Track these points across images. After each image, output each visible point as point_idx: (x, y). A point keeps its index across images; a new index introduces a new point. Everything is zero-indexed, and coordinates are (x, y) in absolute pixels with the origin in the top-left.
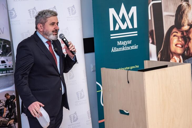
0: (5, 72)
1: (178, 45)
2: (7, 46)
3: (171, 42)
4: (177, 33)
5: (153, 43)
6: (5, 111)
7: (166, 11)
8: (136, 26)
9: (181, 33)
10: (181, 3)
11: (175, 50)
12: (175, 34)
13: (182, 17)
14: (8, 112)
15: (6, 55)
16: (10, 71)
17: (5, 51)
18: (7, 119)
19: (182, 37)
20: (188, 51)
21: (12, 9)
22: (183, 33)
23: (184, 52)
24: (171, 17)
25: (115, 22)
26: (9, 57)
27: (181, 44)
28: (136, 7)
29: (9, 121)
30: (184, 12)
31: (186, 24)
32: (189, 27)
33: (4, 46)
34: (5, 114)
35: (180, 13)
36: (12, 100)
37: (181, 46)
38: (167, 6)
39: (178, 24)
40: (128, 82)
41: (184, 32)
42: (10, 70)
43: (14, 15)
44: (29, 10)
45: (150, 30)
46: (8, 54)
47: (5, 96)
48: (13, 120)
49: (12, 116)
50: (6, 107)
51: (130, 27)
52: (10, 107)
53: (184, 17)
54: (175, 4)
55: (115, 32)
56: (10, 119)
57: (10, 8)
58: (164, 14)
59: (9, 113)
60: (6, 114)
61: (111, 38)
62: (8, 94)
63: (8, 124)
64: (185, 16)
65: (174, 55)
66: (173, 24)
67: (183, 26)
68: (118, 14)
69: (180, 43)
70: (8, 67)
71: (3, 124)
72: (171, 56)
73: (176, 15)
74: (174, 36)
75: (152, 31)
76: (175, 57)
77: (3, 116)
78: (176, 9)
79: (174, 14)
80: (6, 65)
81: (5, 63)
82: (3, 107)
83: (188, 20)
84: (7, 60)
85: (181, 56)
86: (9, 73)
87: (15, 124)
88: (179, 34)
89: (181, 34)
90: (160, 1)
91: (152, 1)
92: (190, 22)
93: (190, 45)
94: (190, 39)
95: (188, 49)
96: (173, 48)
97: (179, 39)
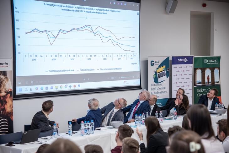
67: (1, 93)
92: (7, 90)
93: (6, 106)
94: (6, 102)
95: (4, 109)
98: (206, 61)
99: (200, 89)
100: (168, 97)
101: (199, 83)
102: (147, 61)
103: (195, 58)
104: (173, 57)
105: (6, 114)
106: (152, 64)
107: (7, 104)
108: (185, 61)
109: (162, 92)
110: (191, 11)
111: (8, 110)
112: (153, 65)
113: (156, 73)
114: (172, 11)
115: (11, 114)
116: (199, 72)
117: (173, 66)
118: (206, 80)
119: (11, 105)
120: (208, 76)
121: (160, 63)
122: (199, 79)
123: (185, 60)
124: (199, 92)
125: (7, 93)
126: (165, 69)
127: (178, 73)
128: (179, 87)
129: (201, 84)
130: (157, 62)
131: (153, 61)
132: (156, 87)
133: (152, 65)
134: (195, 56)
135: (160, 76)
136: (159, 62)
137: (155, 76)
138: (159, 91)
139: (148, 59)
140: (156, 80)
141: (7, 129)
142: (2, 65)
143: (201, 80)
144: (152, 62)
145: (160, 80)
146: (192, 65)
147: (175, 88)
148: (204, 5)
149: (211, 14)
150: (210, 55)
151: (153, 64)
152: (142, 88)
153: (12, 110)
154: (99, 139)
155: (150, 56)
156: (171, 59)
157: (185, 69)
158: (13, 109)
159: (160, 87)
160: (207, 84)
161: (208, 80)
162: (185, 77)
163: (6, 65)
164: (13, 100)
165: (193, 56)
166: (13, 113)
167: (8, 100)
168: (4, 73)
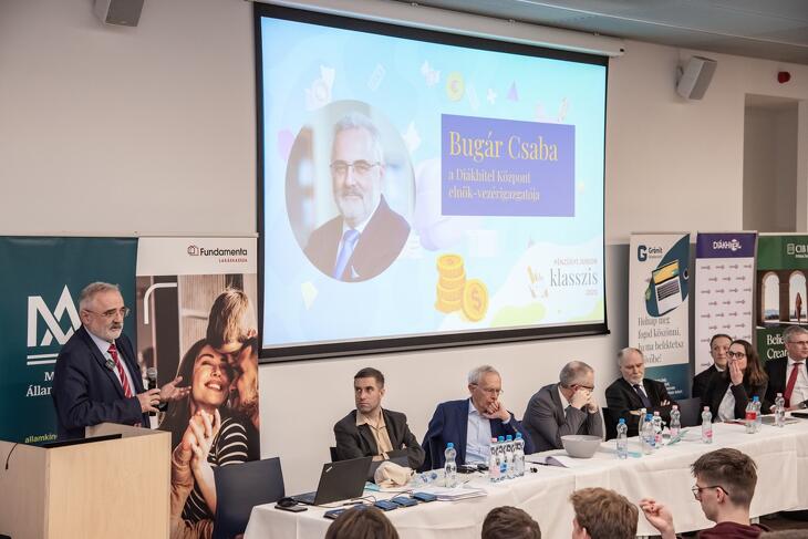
1: (211, 385)
3: (196, 377)
4: (212, 356)
7: (188, 307)
9: (220, 357)
10: (225, 292)
11: (204, 396)
12: (206, 358)
13: (225, 323)
19: (222, 367)
20: (236, 400)
22: (225, 359)
23: (226, 401)
24: (199, 321)
25: (42, 327)
27: (218, 383)
30: (230, 311)
31: (234, 337)
32: (240, 345)
35: (221, 312)
37: (218, 387)
38: (190, 297)
39: (215, 337)
41: (229, 356)
45: (147, 346)
53: (231, 324)
54: (209, 292)
55: (39, 349)
58: (183, 312)
61: (29, 363)
64: (233, 319)
65: (200, 406)
67: (227, 341)
68: (52, 309)
69: (218, 379)
72: (193, 408)
73: (212, 318)
74: (205, 363)
75: (151, 350)
76: (203, 412)
78: (212, 303)
79: (207, 314)
83: (240, 330)
85: (217, 411)
88: (217, 360)
89: (222, 360)
90: (174, 285)
91: (155, 283)
92: (244, 333)
93: (241, 385)
94: (241, 372)
95: (236, 394)
96: (200, 390)
97: (214, 370)
98: (791, 248)
99: (774, 336)
100: (686, 360)
101: (770, 318)
102: (629, 246)
103: (762, 239)
104: (699, 235)
105: (240, 409)
106: (642, 256)
107: (245, 376)
108: (734, 249)
109: (668, 346)
110: (747, 95)
111: (247, 396)
112: (644, 259)
113: (652, 283)
114: (698, 93)
115: (253, 408)
116: (771, 283)
117: (700, 262)
118: (793, 308)
119: (254, 381)
120: (799, 295)
121: (664, 254)
122: (771, 304)
123: (734, 246)
124: (772, 346)
125: (245, 342)
126: (677, 272)
127: (713, 286)
128: (715, 328)
129: (777, 321)
130: (655, 251)
131: (645, 248)
132: (651, 327)
133: (641, 259)
134: (761, 234)
135: (665, 294)
136: (660, 251)
137: (649, 294)
138: (660, 340)
139: (629, 240)
140: (652, 308)
141: (245, 455)
142: (232, 257)
143: (777, 308)
144: (642, 251)
145: (662, 305)
146: (751, 261)
147: (704, 333)
148: (784, 77)
149: (800, 104)
150: (795, 231)
151: (645, 255)
152: (609, 332)
153: (257, 396)
154: (544, 492)
155: (636, 230)
156: (693, 240)
157: (733, 273)
158: (260, 391)
159: (663, 327)
160: (793, 321)
161: (799, 309)
162: (734, 297)
163: (242, 257)
165: (755, 232)
166: (257, 406)
167: (247, 364)
168: (235, 281)
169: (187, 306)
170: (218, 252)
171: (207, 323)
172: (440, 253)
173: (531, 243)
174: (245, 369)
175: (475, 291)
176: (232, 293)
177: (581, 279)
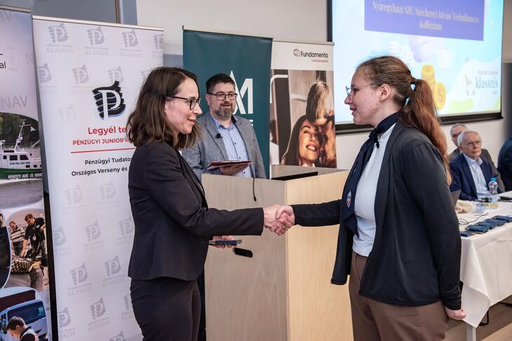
0: (27, 176)
1: (310, 147)
2: (32, 129)
3: (300, 141)
4: (309, 127)
5: (274, 141)
6: (24, 247)
8: (251, 111)
9: (314, 128)
10: (316, 83)
11: (306, 155)
12: (306, 129)
13: (316, 105)
14: (30, 247)
15: (28, 146)
16: (36, 175)
17: (27, 137)
18: (28, 259)
19: (316, 135)
20: (324, 158)
21: (42, 65)
22: (317, 130)
24: (301, 103)
26: (35, 150)
27: (314, 146)
28: (251, 80)
29: (32, 263)
30: (319, 96)
31: (322, 115)
32: (326, 120)
33: (26, 129)
34: (24, 252)
35: (314, 97)
36: (38, 227)
37: (314, 149)
38: (296, 85)
39: (311, 115)
40: (255, 199)
41: (320, 128)
42: (36, 173)
43: (46, 77)
44: (74, 70)
45: (271, 119)
46: (33, 144)
47: (26, 220)
48: (40, 262)
49: (37, 254)
50: (26, 238)
51: (243, 112)
52: (35, 238)
53: (320, 105)
54: (307, 83)
56: (34, 260)
57: (40, 63)
58: (292, 96)
59: (31, 250)
60: (27, 251)
62: (30, 216)
63: (31, 268)
64: (321, 102)
65: (304, 162)
66: (304, 113)
67: (318, 117)
69: (314, 143)
70: (32, 167)
71: (22, 269)
72: (300, 162)
73: (309, 101)
74: (306, 132)
75: (274, 121)
76: (305, 165)
77: (22, 255)
78: (309, 91)
79: (305, 98)
80: (28, 163)
81: (27, 159)
82: (21, 238)
83: (325, 109)
84: (31, 155)
85: (313, 164)
86: (34, 177)
87: (42, 269)
88: (312, 130)
89: (316, 130)
90: (285, 76)
91: (275, 74)
92: (328, 112)
93: (327, 148)
94: (327, 139)
95: (324, 154)
96: (303, 151)
97: (311, 137)
105: (327, 163)
107: (329, 141)
111: (330, 155)
115: (334, 163)
119: (334, 145)
125: (328, 118)
152: (502, 118)
153: (335, 155)
158: (337, 152)
164: (337, 134)
167: (330, 133)
168: (321, 75)
169: (294, 92)
170: (311, 55)
171: (306, 104)
172: (423, 64)
173: (467, 60)
174: (329, 137)
175: (440, 90)
176: (320, 84)
177: (490, 83)
